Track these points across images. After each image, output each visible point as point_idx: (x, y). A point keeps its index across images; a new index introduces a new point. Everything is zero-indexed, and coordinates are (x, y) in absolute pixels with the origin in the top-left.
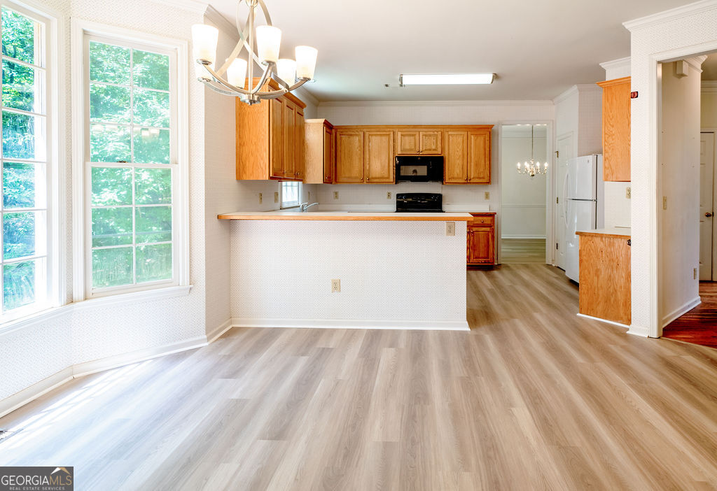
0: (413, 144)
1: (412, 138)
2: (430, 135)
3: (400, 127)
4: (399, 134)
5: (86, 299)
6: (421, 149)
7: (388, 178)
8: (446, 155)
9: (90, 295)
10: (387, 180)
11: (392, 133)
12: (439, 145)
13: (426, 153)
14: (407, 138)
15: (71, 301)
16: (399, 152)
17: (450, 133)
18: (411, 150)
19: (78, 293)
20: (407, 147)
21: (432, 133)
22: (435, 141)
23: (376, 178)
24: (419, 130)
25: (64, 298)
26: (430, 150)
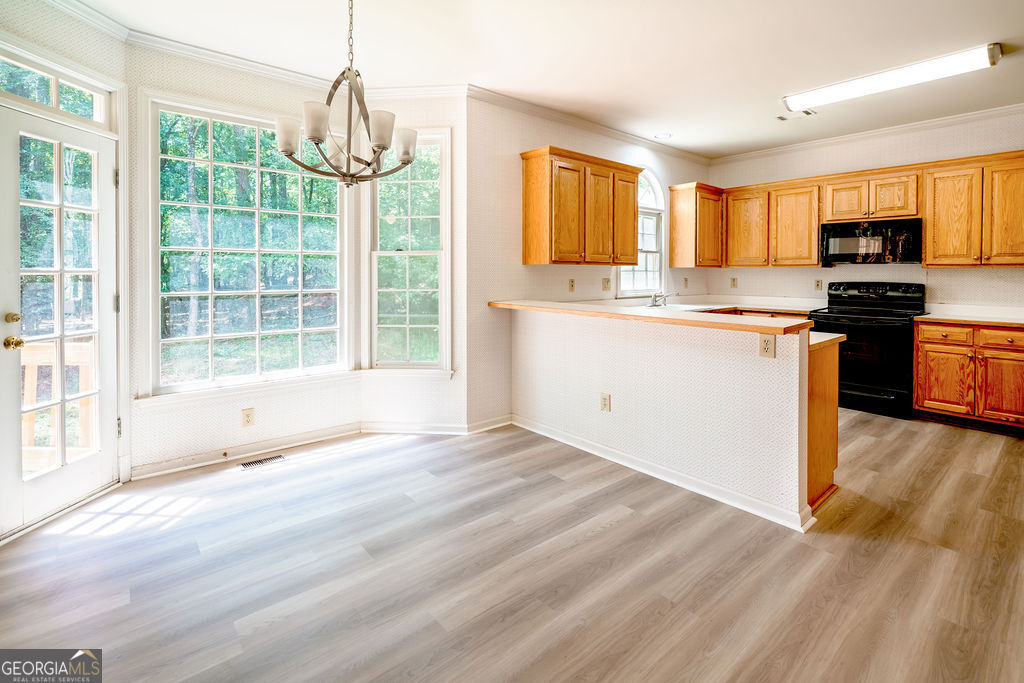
0: (855, 201)
1: (855, 193)
2: (892, 184)
3: (831, 178)
4: (829, 189)
5: (371, 368)
6: (872, 209)
7: (810, 258)
8: (927, 215)
9: (374, 365)
10: (807, 262)
11: (816, 189)
12: (912, 199)
13: (881, 215)
14: (843, 194)
15: (358, 367)
16: (828, 217)
17: (936, 176)
18: (851, 212)
19: (365, 362)
20: (844, 207)
21: (895, 180)
22: (902, 193)
23: (787, 259)
24: (868, 178)
25: (352, 365)
26: (892, 209)
